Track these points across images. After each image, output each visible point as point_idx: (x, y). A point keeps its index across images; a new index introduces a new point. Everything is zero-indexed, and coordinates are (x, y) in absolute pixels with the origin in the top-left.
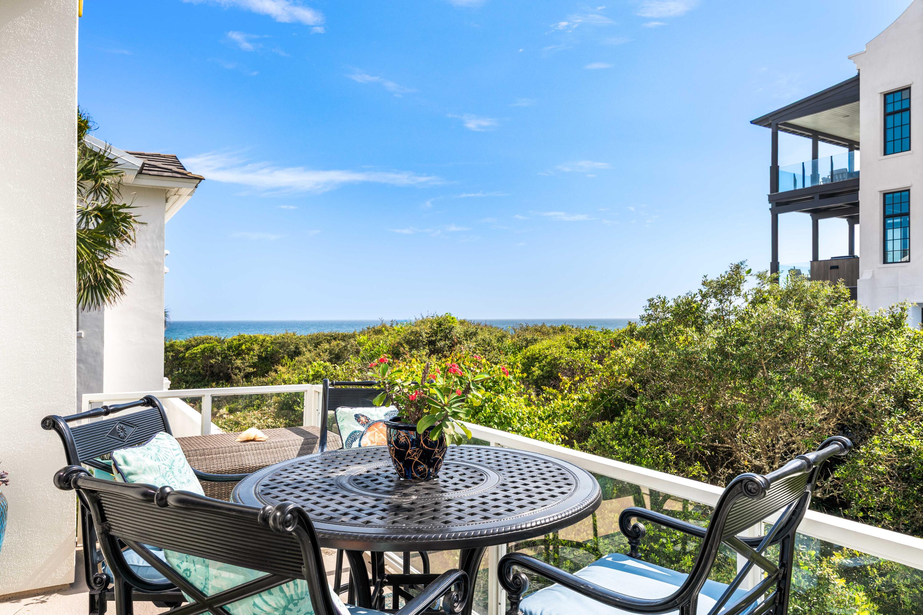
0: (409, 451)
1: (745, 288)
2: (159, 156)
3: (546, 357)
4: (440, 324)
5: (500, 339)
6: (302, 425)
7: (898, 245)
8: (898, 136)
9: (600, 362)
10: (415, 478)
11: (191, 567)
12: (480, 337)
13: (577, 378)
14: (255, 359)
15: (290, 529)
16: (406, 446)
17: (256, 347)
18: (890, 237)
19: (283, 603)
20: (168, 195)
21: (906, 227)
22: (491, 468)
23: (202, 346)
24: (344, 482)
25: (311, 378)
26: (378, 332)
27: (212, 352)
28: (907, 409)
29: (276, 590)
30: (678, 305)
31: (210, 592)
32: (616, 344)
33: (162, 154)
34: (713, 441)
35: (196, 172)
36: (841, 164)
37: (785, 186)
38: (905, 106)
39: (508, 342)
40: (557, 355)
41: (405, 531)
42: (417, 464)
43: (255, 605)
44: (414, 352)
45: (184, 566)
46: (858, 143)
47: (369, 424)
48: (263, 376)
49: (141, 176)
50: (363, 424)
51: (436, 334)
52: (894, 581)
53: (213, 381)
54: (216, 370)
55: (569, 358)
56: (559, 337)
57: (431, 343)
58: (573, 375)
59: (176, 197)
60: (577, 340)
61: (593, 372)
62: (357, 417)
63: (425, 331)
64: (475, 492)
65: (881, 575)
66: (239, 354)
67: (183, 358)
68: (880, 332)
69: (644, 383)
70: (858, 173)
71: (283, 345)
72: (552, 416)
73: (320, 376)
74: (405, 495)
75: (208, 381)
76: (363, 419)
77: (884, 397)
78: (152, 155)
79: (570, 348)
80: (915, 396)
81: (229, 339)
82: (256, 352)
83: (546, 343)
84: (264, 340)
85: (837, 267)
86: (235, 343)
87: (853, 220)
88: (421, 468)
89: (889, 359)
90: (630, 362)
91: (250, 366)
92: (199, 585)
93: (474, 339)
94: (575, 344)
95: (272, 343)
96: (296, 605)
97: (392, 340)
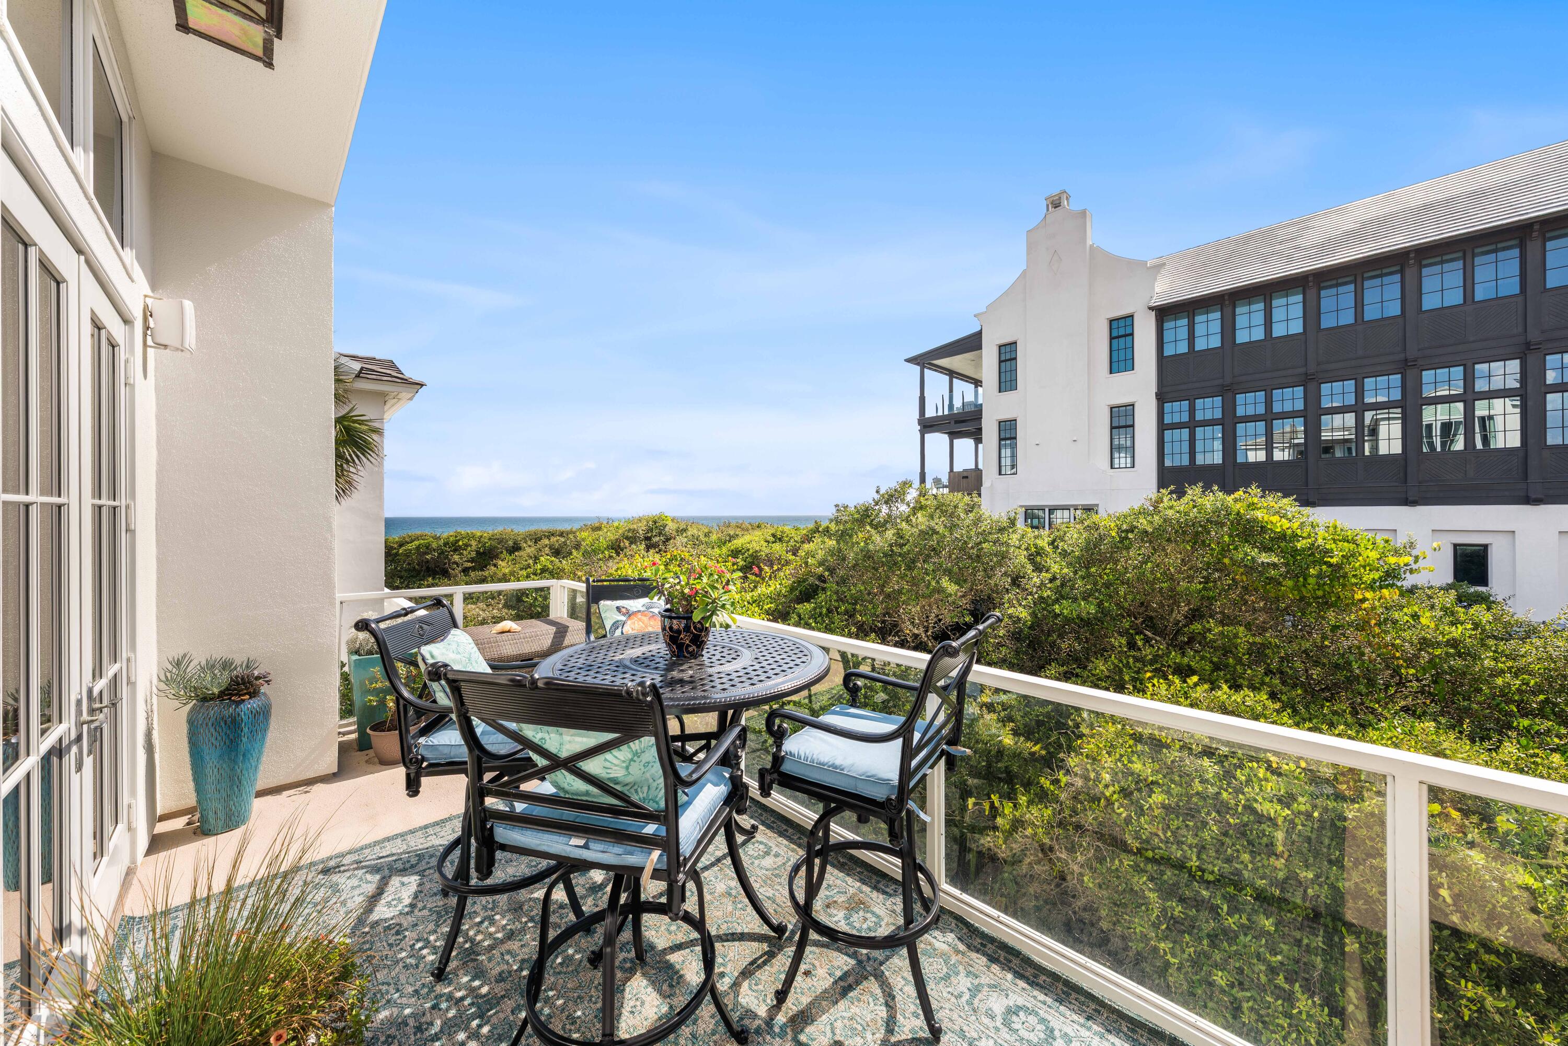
0: (682, 636)
1: (909, 498)
2: (374, 359)
3: (748, 550)
4: (655, 522)
5: (707, 535)
6: (548, 615)
7: (1009, 462)
8: (1009, 379)
9: (794, 554)
10: (685, 657)
11: (546, 736)
12: (689, 533)
13: (775, 567)
14: (473, 554)
15: (649, 699)
16: (679, 632)
17: (473, 543)
18: (1003, 455)
19: (630, 756)
20: (387, 398)
21: (1014, 447)
22: (742, 646)
23: (417, 543)
24: (628, 663)
25: (539, 571)
26: (599, 529)
27: (427, 548)
28: (1019, 586)
29: (624, 748)
30: (858, 512)
31: (564, 754)
32: (808, 539)
33: (377, 357)
34: (884, 616)
35: (416, 378)
36: (970, 398)
37: (930, 413)
38: (1013, 356)
39: (714, 537)
40: (758, 548)
41: (694, 698)
42: (688, 646)
43: (606, 760)
44: (633, 546)
45: (539, 736)
46: (981, 382)
47: (629, 614)
48: (482, 570)
49: (358, 379)
50: (624, 615)
51: (651, 530)
52: (1013, 713)
53: (429, 576)
54: (432, 565)
55: (767, 551)
56: (758, 533)
57: (648, 539)
58: (771, 566)
59: (396, 400)
60: (774, 535)
61: (788, 563)
62: (618, 608)
63: (641, 529)
64: (737, 665)
65: (1004, 710)
66: (457, 549)
67: (397, 554)
68: (1001, 530)
69: (832, 571)
70: (981, 405)
71: (500, 541)
72: (756, 602)
73: (547, 570)
74: (682, 671)
75: (424, 576)
76: (624, 610)
77: (1004, 579)
78: (367, 358)
79: (768, 542)
80: (1024, 577)
81: (445, 535)
82: (474, 548)
83: (747, 538)
84: (481, 536)
85: (967, 477)
86: (451, 539)
87: (978, 440)
88: (691, 649)
89: (1007, 552)
90: (820, 554)
91: (468, 561)
92: (553, 750)
93: (684, 535)
94: (772, 539)
95: (490, 539)
96: (639, 757)
97: (611, 536)
